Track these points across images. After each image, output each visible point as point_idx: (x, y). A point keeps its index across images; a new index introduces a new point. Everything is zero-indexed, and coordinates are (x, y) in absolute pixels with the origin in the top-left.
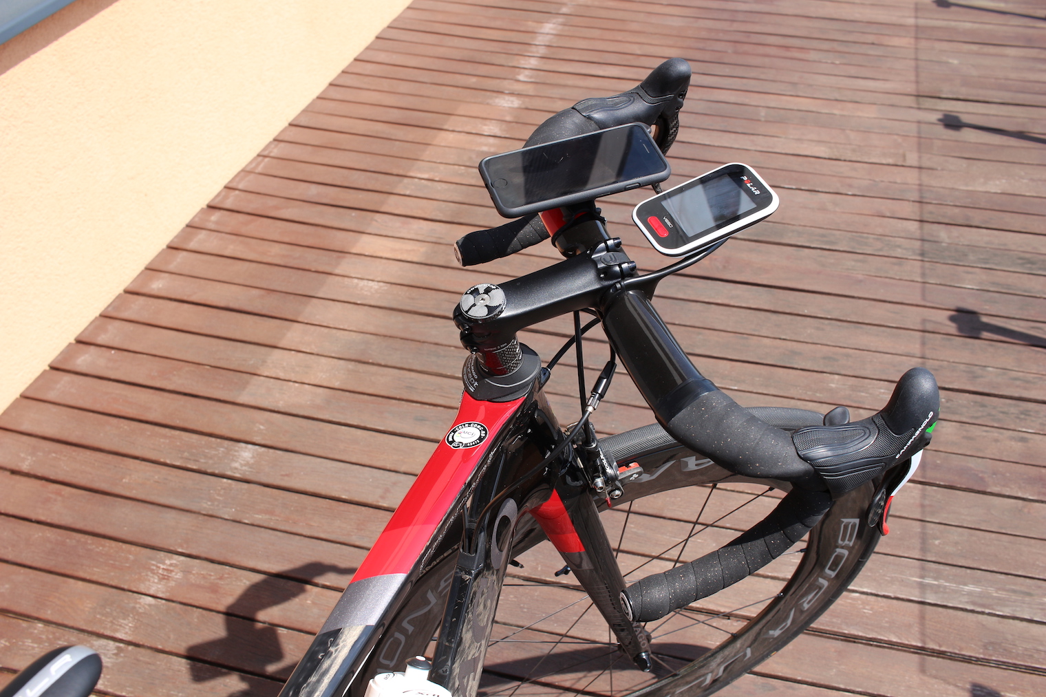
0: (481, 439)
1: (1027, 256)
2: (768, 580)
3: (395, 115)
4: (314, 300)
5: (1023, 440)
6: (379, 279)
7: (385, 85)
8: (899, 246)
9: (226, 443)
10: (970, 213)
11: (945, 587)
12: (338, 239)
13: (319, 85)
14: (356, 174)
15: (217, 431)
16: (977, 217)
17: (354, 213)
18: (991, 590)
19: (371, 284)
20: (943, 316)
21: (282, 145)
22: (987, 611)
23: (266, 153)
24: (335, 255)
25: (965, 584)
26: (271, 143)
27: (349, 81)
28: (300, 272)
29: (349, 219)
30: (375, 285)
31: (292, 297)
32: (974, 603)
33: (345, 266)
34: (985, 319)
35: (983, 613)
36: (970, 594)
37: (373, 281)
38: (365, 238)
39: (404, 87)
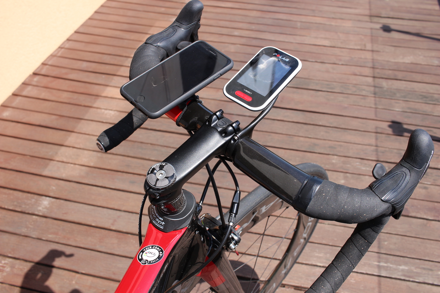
0: (159, 258)
1: (424, 94)
2: (303, 266)
3: (125, 27)
4: (83, 121)
5: (425, 188)
6: (114, 109)
7: (121, 12)
8: (364, 90)
9: (36, 197)
10: (397, 73)
11: (390, 267)
12: (95, 89)
13: (89, 13)
14: (105, 56)
15: (32, 191)
16: (400, 75)
17: (104, 76)
18: (413, 268)
19: (111, 112)
20: (385, 125)
21: (71, 42)
22: (411, 279)
23: (63, 46)
24: (94, 97)
25: (400, 265)
26: (65, 42)
27: (104, 10)
28: (76, 107)
29: (101, 79)
30: (112, 113)
31: (71, 119)
32: (405, 276)
33: (99, 103)
34: (405, 126)
35: (409, 281)
36: (403, 270)
37: (111, 110)
38: (109, 89)
39: (130, 13)
